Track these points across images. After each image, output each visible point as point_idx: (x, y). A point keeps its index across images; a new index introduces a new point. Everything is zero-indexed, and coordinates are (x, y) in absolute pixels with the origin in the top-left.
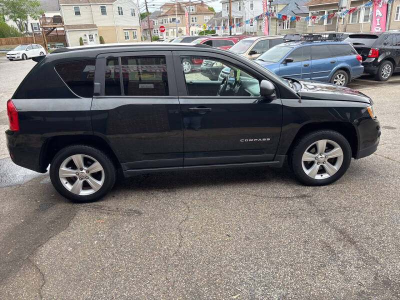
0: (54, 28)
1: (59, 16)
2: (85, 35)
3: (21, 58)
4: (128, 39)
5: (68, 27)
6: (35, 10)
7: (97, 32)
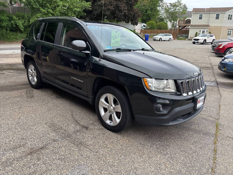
0: (185, 26)
1: (190, 19)
2: (200, 31)
3: (159, 40)
4: (230, 35)
5: (192, 26)
6: (182, 16)
7: (208, 30)
